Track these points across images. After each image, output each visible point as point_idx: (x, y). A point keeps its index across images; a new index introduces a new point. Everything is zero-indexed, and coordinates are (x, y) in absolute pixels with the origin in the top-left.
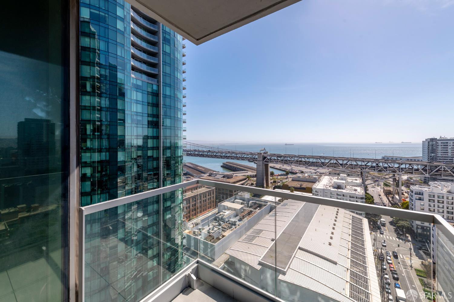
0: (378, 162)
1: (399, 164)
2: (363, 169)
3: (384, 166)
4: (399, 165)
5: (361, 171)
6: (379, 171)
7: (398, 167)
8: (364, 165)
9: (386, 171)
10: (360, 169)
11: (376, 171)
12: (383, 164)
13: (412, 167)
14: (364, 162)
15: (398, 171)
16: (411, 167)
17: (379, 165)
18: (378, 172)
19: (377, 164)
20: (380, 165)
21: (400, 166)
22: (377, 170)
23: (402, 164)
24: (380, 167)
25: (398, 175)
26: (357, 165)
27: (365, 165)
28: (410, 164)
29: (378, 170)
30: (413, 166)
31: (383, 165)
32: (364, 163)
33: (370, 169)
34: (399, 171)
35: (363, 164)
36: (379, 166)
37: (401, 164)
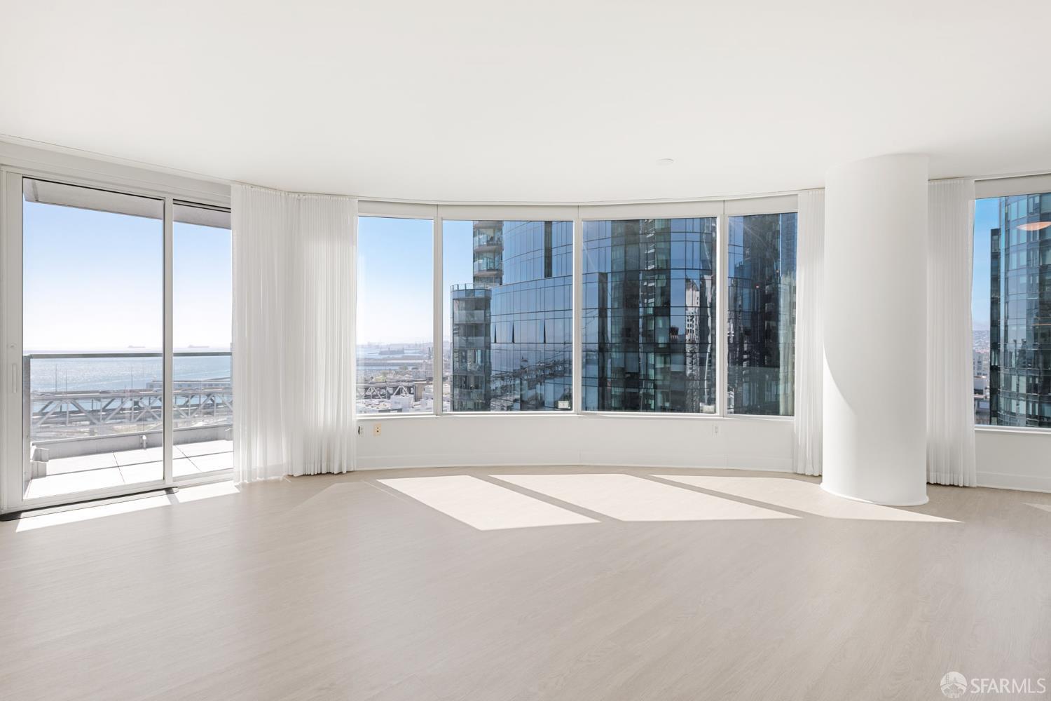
0: (139, 396)
1: (187, 397)
2: (95, 421)
3: (154, 405)
4: (187, 399)
5: (92, 426)
6: (140, 420)
7: (185, 405)
8: (99, 408)
9: (157, 417)
10: (88, 423)
11: (132, 420)
12: (151, 401)
13: (212, 400)
14: (98, 399)
15: (184, 414)
16: (210, 402)
17: (140, 404)
18: (139, 423)
19: (136, 403)
20: (143, 403)
21: (187, 402)
22: (135, 418)
23: (192, 397)
24: (143, 408)
25: (185, 422)
26: (80, 412)
27: (104, 410)
28: (209, 395)
29: (137, 419)
30: (213, 398)
31: (150, 404)
32: (99, 403)
33: (116, 419)
34: (187, 414)
35: (98, 406)
36: (140, 408)
37: (190, 396)
